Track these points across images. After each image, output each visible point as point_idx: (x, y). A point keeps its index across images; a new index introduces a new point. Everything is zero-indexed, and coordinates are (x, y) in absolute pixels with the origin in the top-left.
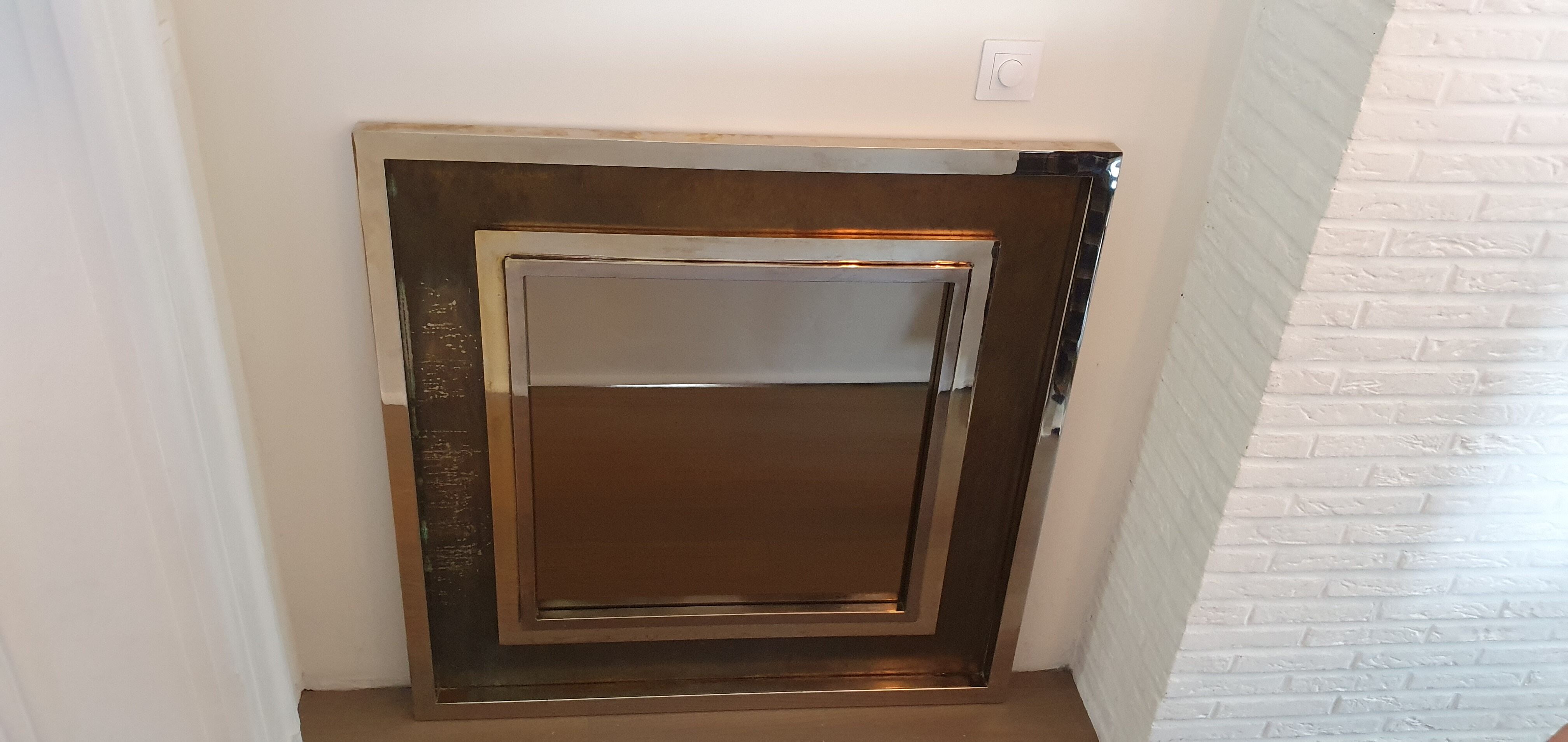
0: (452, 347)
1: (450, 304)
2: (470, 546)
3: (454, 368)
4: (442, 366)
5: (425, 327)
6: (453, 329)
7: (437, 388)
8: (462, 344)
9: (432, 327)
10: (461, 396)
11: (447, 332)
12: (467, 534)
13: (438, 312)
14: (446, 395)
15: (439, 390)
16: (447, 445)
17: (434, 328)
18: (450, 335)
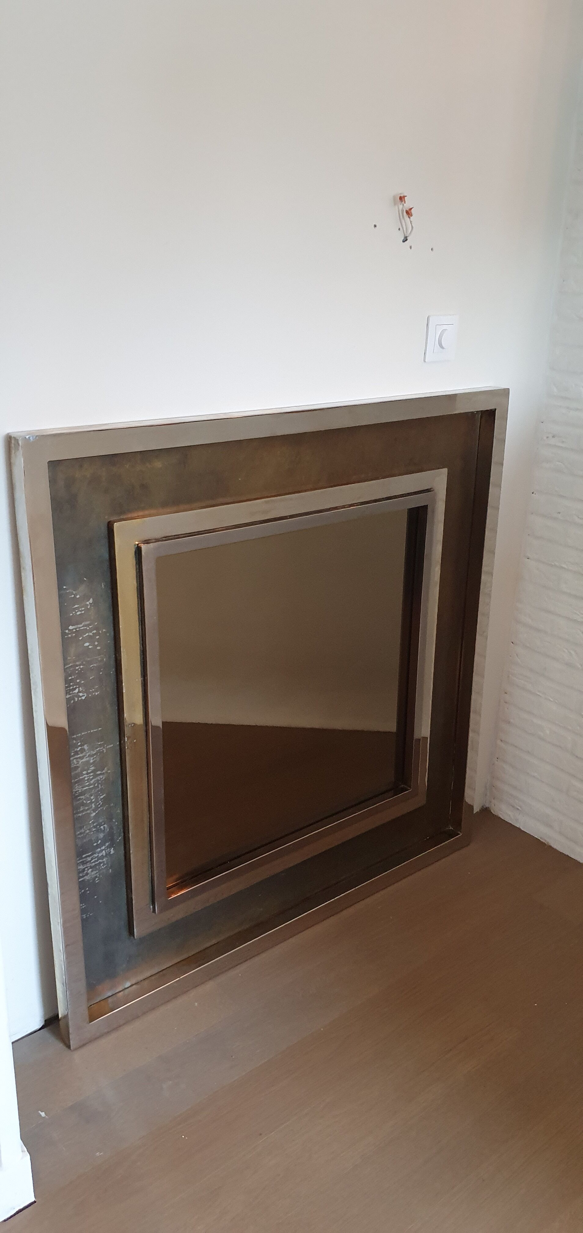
0: (89, 646)
1: (88, 603)
2: (103, 847)
3: (91, 666)
4: (81, 667)
5: (67, 631)
6: (90, 627)
7: (77, 691)
8: (98, 640)
9: (73, 629)
10: (96, 694)
11: (86, 631)
12: (101, 835)
13: (78, 613)
14: (84, 695)
15: (79, 692)
16: (86, 747)
17: (74, 630)
18: (87, 634)
